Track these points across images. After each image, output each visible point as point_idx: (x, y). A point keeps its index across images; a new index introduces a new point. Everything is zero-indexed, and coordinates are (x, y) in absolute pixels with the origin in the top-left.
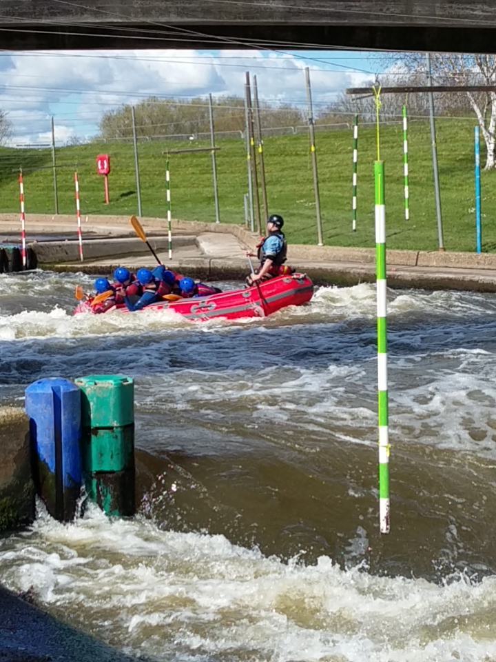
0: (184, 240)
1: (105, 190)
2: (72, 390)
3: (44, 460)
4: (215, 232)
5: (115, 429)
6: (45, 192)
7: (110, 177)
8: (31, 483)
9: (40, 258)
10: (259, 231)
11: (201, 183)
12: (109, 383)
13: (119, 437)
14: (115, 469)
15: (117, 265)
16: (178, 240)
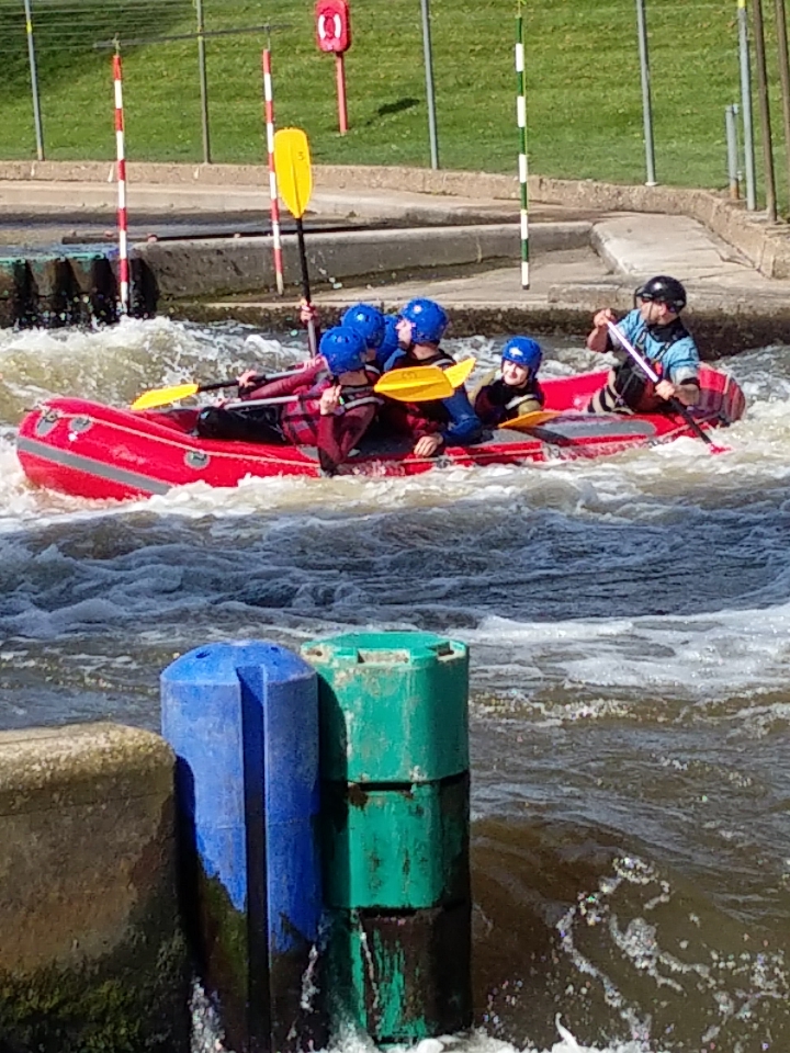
0: (557, 233)
1: (336, 97)
2: (293, 676)
3: (216, 878)
4: (642, 212)
5: (414, 789)
6: (174, 103)
7: (348, 60)
8: (177, 941)
9: (164, 285)
10: (769, 210)
11: (600, 74)
12: (398, 658)
13: (427, 812)
14: (415, 905)
15: (378, 303)
16: (545, 233)
